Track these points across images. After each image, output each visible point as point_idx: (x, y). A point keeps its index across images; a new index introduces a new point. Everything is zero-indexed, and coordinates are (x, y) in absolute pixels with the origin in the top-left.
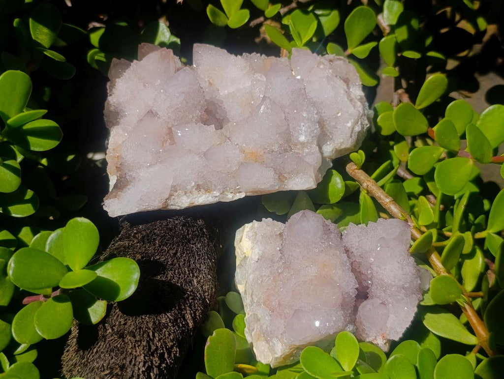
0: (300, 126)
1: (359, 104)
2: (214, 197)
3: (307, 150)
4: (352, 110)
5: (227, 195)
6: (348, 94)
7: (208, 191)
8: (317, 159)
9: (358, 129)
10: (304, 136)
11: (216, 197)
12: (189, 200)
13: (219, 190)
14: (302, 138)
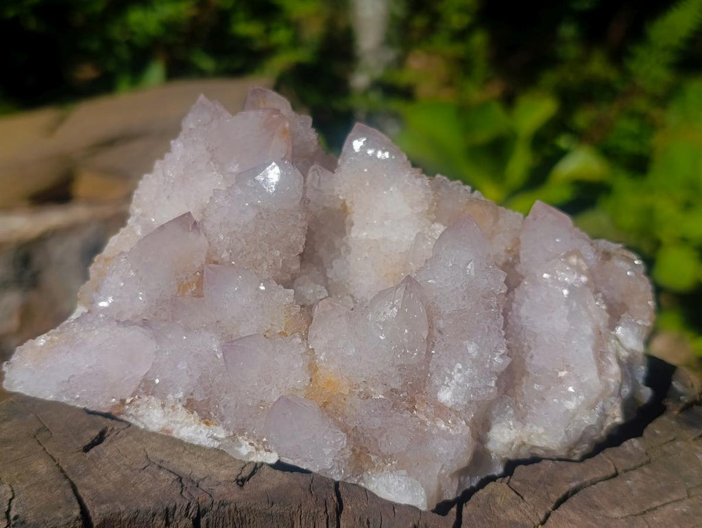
0: (452, 369)
1: (615, 369)
2: (212, 437)
3: (443, 426)
4: (591, 376)
5: (241, 446)
6: (601, 339)
7: (206, 419)
8: (456, 453)
9: (589, 419)
10: (450, 393)
11: (216, 439)
12: (164, 422)
13: (227, 428)
14: (445, 396)
